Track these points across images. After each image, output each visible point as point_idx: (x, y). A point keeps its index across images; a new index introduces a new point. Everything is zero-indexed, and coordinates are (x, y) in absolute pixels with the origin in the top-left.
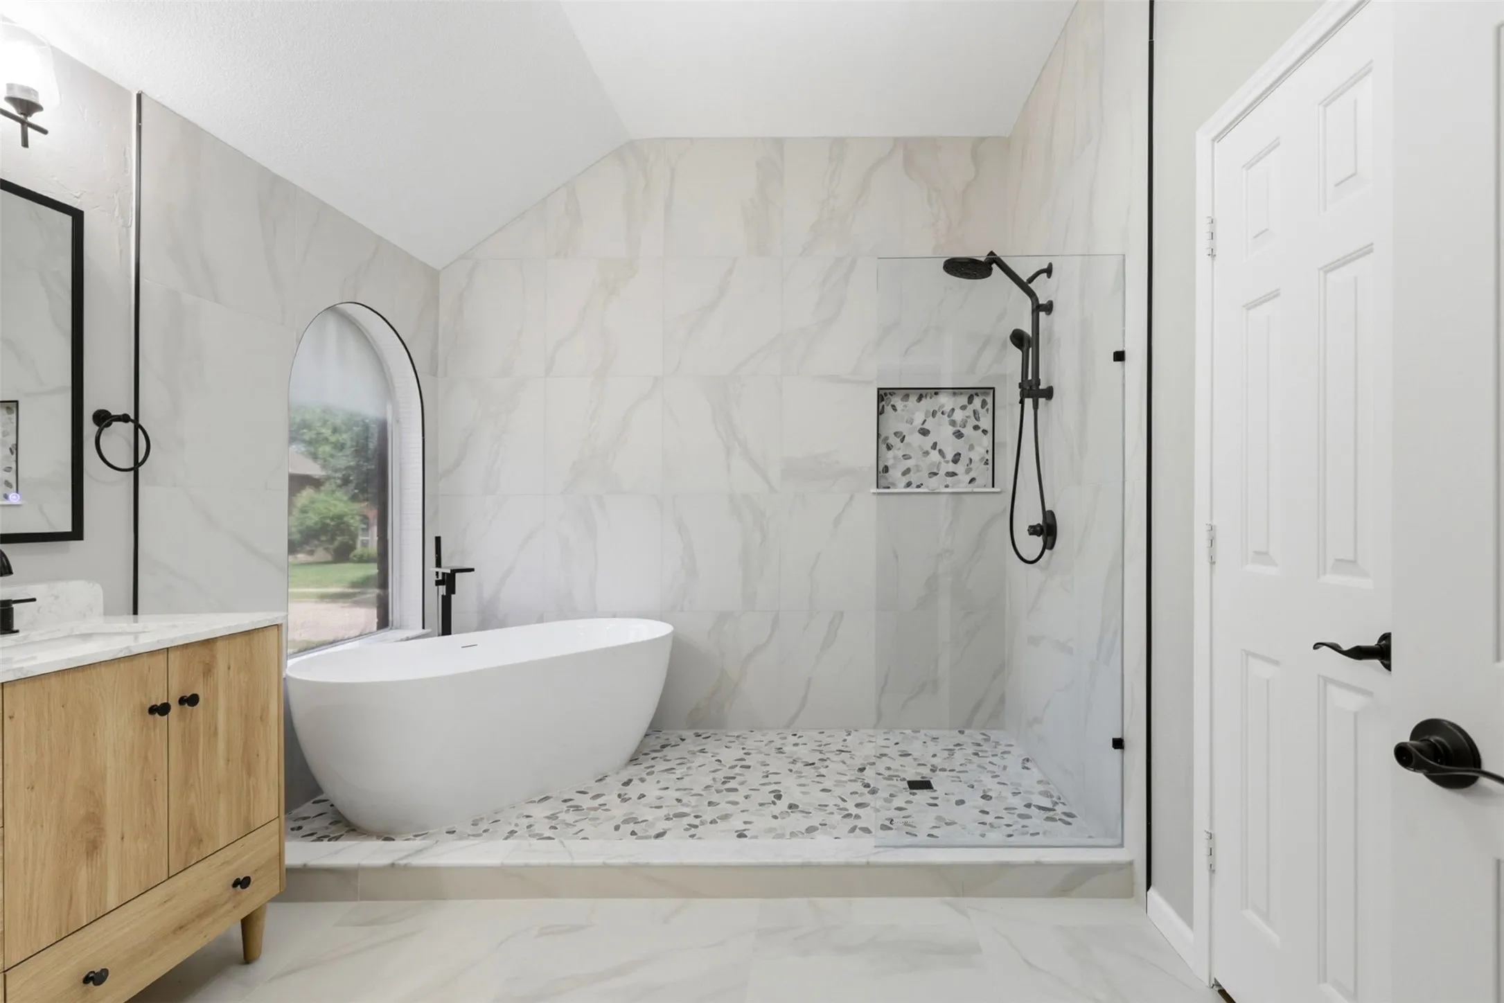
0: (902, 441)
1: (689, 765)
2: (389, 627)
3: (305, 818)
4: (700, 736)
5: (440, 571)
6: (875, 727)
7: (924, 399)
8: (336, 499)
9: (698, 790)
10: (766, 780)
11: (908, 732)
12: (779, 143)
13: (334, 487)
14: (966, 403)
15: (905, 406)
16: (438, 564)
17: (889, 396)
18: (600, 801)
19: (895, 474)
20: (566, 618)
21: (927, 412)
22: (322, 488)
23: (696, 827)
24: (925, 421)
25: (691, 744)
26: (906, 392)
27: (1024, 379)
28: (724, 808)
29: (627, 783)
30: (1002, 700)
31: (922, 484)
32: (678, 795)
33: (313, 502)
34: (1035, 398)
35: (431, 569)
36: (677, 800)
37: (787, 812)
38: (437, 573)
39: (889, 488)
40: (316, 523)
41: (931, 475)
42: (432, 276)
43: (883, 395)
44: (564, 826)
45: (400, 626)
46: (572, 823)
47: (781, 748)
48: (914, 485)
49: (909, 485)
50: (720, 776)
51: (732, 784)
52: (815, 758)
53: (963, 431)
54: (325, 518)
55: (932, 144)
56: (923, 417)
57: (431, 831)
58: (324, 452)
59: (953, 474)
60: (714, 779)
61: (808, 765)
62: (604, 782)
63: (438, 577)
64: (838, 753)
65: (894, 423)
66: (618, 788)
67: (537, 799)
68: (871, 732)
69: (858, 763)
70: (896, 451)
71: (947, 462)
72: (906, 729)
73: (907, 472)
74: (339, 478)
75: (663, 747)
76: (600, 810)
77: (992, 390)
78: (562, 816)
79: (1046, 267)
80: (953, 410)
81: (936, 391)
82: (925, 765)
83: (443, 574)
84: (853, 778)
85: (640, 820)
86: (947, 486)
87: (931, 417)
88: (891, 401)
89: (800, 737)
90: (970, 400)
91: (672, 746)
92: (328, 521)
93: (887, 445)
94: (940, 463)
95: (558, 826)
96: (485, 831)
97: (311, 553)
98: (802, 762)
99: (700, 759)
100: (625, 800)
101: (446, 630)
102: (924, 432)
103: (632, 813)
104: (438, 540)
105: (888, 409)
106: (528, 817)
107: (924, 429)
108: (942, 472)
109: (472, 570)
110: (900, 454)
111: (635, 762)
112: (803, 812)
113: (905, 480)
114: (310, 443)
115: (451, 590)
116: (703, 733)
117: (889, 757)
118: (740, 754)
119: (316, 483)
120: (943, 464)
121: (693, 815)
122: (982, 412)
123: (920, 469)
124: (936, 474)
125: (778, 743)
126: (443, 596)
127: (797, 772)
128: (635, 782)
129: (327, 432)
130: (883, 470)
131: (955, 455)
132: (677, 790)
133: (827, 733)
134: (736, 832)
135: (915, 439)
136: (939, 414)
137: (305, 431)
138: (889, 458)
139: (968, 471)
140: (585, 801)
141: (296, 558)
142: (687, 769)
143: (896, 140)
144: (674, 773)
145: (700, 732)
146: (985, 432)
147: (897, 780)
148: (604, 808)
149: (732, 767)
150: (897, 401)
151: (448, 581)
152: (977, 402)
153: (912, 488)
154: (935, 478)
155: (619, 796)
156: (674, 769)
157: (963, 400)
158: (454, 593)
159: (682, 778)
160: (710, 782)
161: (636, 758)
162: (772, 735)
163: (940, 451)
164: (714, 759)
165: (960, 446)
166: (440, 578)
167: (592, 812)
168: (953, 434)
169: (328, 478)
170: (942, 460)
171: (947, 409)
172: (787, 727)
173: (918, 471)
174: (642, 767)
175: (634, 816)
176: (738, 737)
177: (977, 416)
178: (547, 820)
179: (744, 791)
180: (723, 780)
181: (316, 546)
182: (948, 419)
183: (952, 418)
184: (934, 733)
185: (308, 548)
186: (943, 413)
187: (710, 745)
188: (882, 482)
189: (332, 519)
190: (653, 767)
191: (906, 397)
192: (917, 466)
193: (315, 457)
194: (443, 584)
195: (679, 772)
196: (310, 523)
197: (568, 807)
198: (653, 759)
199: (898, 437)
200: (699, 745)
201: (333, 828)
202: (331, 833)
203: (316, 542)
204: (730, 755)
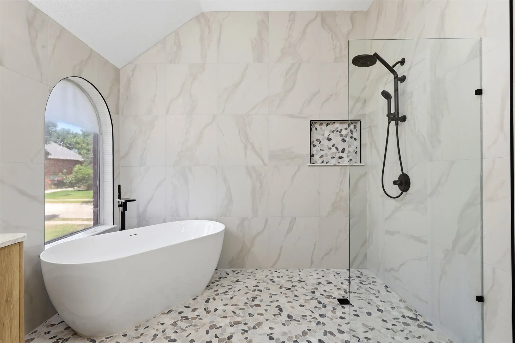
0: (320, 143)
1: (234, 289)
2: (99, 224)
3: (53, 325)
4: (235, 272)
5: (120, 201)
6: (310, 268)
7: (329, 125)
8: (88, 168)
9: (241, 305)
10: (271, 299)
11: (325, 270)
12: (267, 13)
13: (87, 164)
14: (347, 127)
15: (321, 128)
16: (120, 198)
17: (314, 124)
18: (196, 313)
19: (317, 157)
20: (176, 220)
21: (330, 131)
22: (83, 165)
23: (246, 331)
24: (329, 134)
25: (232, 277)
26: (321, 122)
27: (389, 113)
28: (258, 318)
29: (207, 301)
30: (366, 255)
31: (328, 162)
32: (233, 308)
33: (80, 169)
34: (397, 121)
35: (116, 200)
36: (233, 312)
37: (288, 320)
38: (119, 202)
39: (314, 163)
40: (81, 177)
41: (332, 158)
42: (117, 71)
43: (312, 123)
44: (181, 331)
45: (103, 224)
46: (184, 328)
47: (272, 279)
48: (325, 162)
49: (323, 162)
50: (250, 296)
51: (257, 302)
52: (289, 285)
53: (346, 139)
54: (84, 175)
55: (334, 14)
56: (329, 133)
57: (114, 335)
58: (84, 153)
59: (340, 158)
60: (247, 298)
61: (288, 289)
62: (197, 300)
63: (119, 203)
64: (299, 282)
65: (316, 135)
66: (203, 305)
67: (166, 312)
68: (309, 270)
69: (310, 288)
70: (317, 148)
71: (339, 152)
72: (324, 268)
73: (322, 157)
74: (89, 161)
75: (220, 278)
76: (197, 319)
77: (360, 121)
78: (179, 323)
79: (400, 60)
80: (341, 130)
81: (334, 121)
82: (340, 289)
83: (122, 202)
84: (311, 298)
85: (218, 326)
86: (339, 163)
87: (332, 133)
88: (314, 126)
89: (279, 272)
90: (349, 126)
91: (224, 278)
92: (85, 176)
93: (313, 145)
94: (336, 153)
95: (178, 331)
96: (142, 334)
97: (79, 187)
98: (285, 288)
99: (238, 286)
100: (208, 312)
101: (123, 228)
102: (329, 139)
103: (213, 322)
104: (119, 186)
105: (314, 129)
106: (163, 324)
107: (329, 138)
108: (337, 157)
109: (134, 200)
110: (319, 149)
111: (209, 288)
112: (296, 320)
113: (321, 160)
114: (78, 149)
115: (125, 209)
116: (236, 271)
117: (323, 284)
118: (255, 283)
119: (80, 163)
120: (337, 153)
121: (243, 323)
122: (354, 131)
123: (327, 155)
124: (334, 157)
125: (270, 276)
126: (121, 212)
127: (284, 293)
128: (211, 300)
129: (85, 145)
130: (312, 156)
131: (343, 149)
132: (232, 305)
133: (290, 270)
134: (268, 335)
135: (325, 142)
136: (335, 132)
137: (77, 145)
138: (314, 150)
139: (349, 156)
140: (188, 313)
141: (74, 189)
142: (233, 292)
143: (318, 12)
144: (228, 295)
145: (234, 270)
146: (355, 139)
147: (332, 299)
148: (199, 317)
149: (254, 291)
150: (317, 126)
151: (124, 205)
152: (352, 127)
153: (324, 163)
154: (334, 159)
155: (205, 309)
156: (227, 292)
157: (346, 126)
158: (126, 211)
159: (232, 298)
160: (246, 301)
161: (209, 285)
162: (266, 272)
163: (336, 148)
164: (244, 286)
165: (345, 145)
166: (120, 204)
167: (194, 321)
168: (342, 140)
169: (85, 161)
170: (337, 152)
171: (339, 129)
172: (272, 267)
173: (327, 156)
174: (213, 290)
175: (214, 323)
176: (252, 272)
177: (352, 132)
178: (172, 326)
179: (263, 307)
180: (252, 299)
181: (81, 185)
182: (339, 134)
183: (341, 133)
184: (338, 270)
185: (78, 185)
186: (337, 131)
187: (240, 277)
188: (312, 162)
189: (87, 175)
190: (217, 290)
191: (321, 124)
192: (326, 154)
193: (80, 153)
194: (121, 207)
195: (231, 293)
196: (79, 176)
197: (181, 317)
198: (217, 285)
199: (318, 142)
200: (236, 277)
201: (66, 332)
202: (65, 336)
203: (81, 183)
204: (251, 283)
